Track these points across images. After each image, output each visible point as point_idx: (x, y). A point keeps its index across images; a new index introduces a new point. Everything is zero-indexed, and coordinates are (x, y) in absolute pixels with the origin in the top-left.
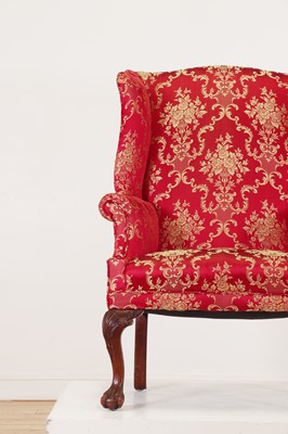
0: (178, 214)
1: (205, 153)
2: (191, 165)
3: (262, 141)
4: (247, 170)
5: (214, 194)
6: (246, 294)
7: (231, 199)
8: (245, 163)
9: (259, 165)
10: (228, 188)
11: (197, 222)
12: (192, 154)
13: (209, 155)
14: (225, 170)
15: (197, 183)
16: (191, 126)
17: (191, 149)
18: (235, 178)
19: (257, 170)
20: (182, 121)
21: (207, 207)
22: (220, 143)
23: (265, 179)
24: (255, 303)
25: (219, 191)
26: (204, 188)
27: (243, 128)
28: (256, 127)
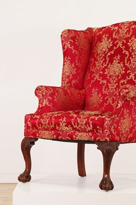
0: (93, 95)
1: (108, 65)
2: (102, 71)
3: (132, 58)
4: (124, 72)
5: (109, 84)
6: (73, 132)
7: (115, 86)
8: (124, 69)
9: (129, 69)
10: (115, 81)
11: (100, 98)
12: (103, 66)
13: (109, 66)
14: (115, 73)
15: (102, 79)
16: (105, 52)
17: (103, 63)
18: (118, 76)
19: (128, 72)
20: (102, 50)
21: (105, 90)
22: (115, 59)
23: (130, 76)
24: (76, 136)
25: (111, 83)
26: (105, 82)
27: (126, 51)
28: (131, 51)
